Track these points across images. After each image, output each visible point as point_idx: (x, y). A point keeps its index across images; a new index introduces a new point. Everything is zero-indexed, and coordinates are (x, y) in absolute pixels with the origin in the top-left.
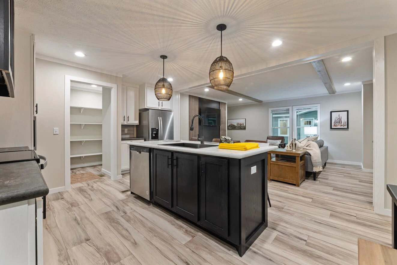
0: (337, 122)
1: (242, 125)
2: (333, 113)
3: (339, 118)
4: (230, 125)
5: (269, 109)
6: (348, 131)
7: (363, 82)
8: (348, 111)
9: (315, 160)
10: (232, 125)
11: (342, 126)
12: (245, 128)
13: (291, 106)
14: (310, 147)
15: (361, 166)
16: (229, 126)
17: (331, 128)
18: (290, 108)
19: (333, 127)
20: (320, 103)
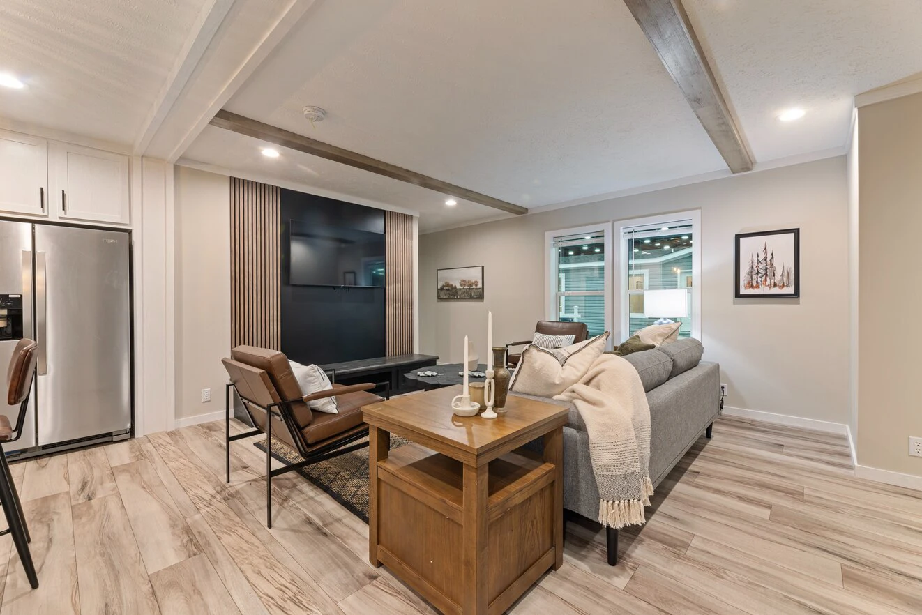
0: (758, 273)
1: (474, 287)
2: (742, 240)
3: (766, 259)
4: (444, 286)
5: (547, 233)
6: (799, 304)
7: (857, 97)
8: (796, 232)
9: (607, 466)
10: (448, 285)
11: (775, 285)
12: (480, 296)
13: (608, 222)
14: (598, 387)
15: (845, 439)
16: (442, 289)
17: (738, 294)
18: (607, 228)
19: (743, 291)
20: (700, 208)
